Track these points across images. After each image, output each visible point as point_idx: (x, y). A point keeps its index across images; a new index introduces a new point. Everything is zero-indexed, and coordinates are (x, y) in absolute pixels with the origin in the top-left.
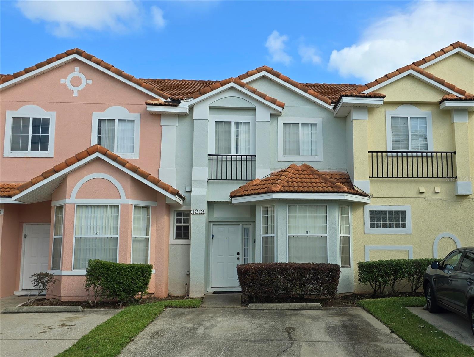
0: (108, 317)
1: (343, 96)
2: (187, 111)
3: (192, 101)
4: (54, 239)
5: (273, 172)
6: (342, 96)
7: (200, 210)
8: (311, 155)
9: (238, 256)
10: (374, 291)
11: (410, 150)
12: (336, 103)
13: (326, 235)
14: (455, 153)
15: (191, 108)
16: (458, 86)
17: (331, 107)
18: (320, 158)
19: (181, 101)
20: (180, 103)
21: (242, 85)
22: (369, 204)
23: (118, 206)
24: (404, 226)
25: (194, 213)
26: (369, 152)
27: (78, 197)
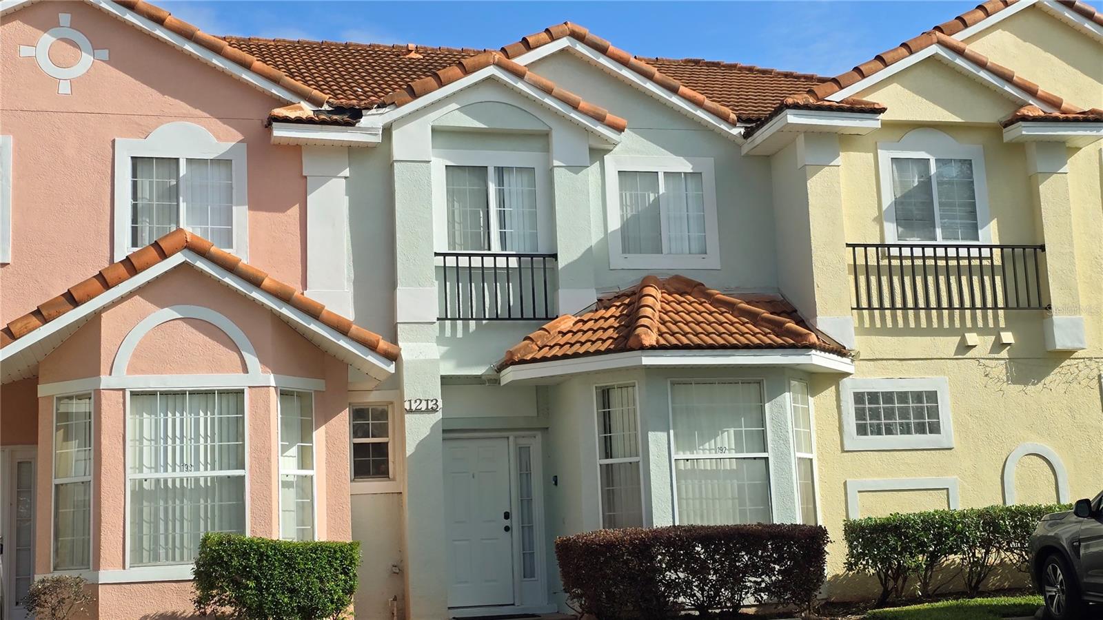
1: (788, 107)
2: (378, 139)
3: (389, 114)
4: (57, 486)
5: (600, 296)
6: (782, 107)
7: (427, 400)
8: (690, 253)
9: (507, 523)
10: (884, 592)
11: (940, 241)
12: (753, 124)
13: (765, 455)
14: (1043, 248)
15: (387, 131)
16: (1044, 88)
17: (738, 131)
18: (713, 261)
19: (364, 112)
20: (361, 116)
21: (519, 75)
22: (851, 376)
23: (242, 392)
24: (935, 429)
25: (413, 408)
26: (848, 245)
27: (132, 369)
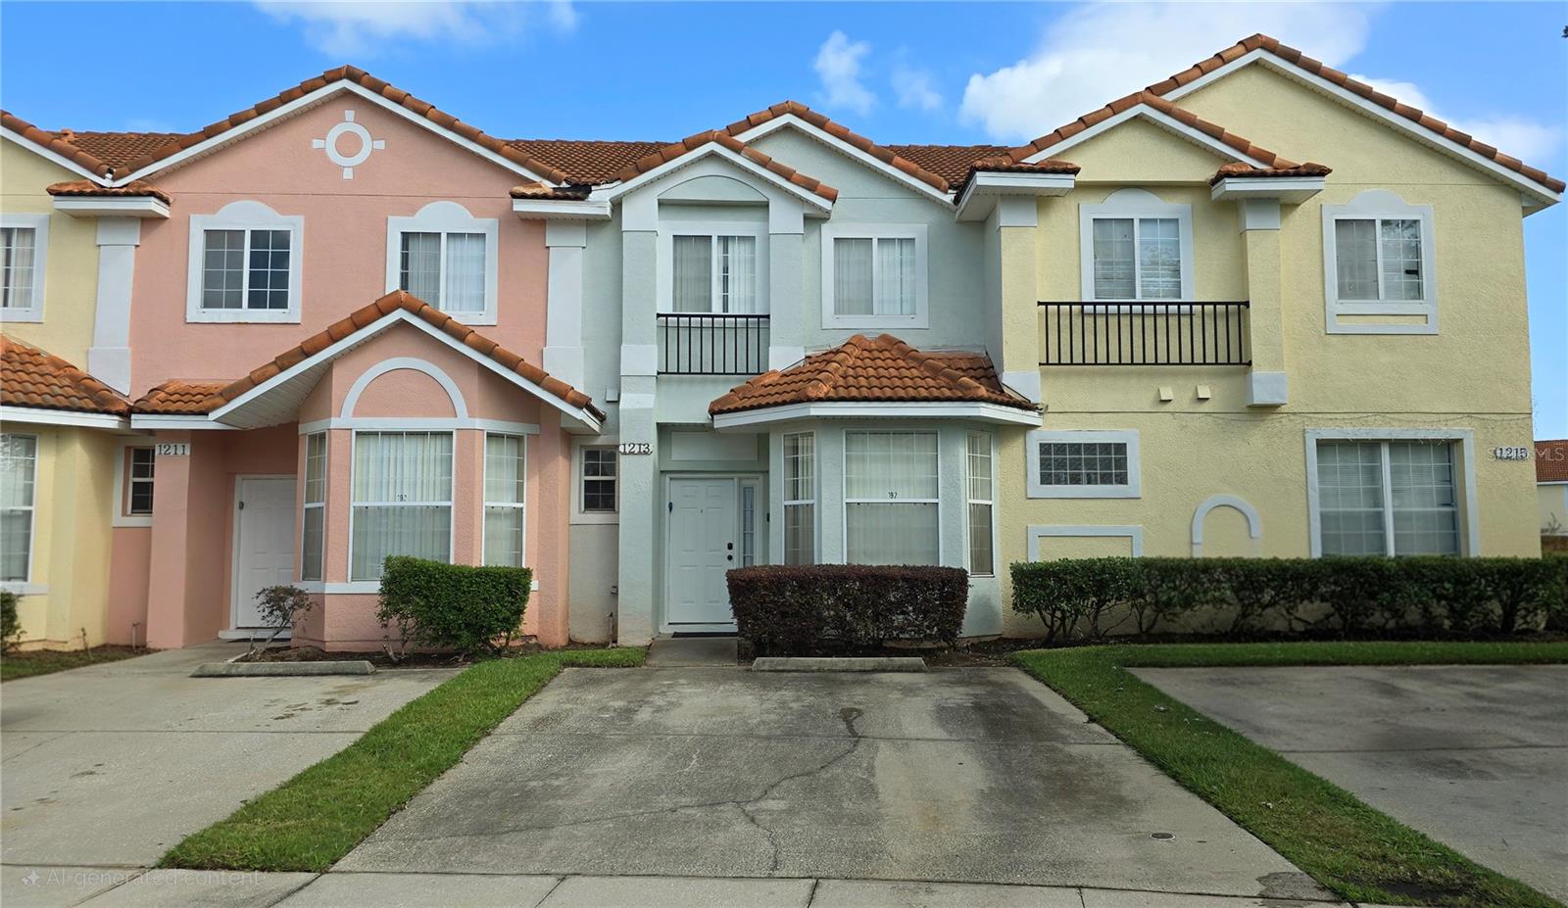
0: (433, 685)
1: (978, 170)
2: (608, 212)
3: (619, 188)
4: (308, 510)
5: (809, 354)
6: (974, 170)
7: (640, 445)
8: (901, 314)
9: (730, 552)
10: (1049, 633)
11: (1139, 299)
12: (960, 189)
13: (936, 501)
14: (1247, 304)
15: (617, 205)
16: (1257, 142)
17: (949, 198)
18: (921, 321)
19: (593, 188)
20: (590, 191)
21: (737, 149)
22: (1039, 429)
23: (451, 434)
24: (1122, 479)
25: (627, 451)
26: (1039, 303)
27: (357, 413)
